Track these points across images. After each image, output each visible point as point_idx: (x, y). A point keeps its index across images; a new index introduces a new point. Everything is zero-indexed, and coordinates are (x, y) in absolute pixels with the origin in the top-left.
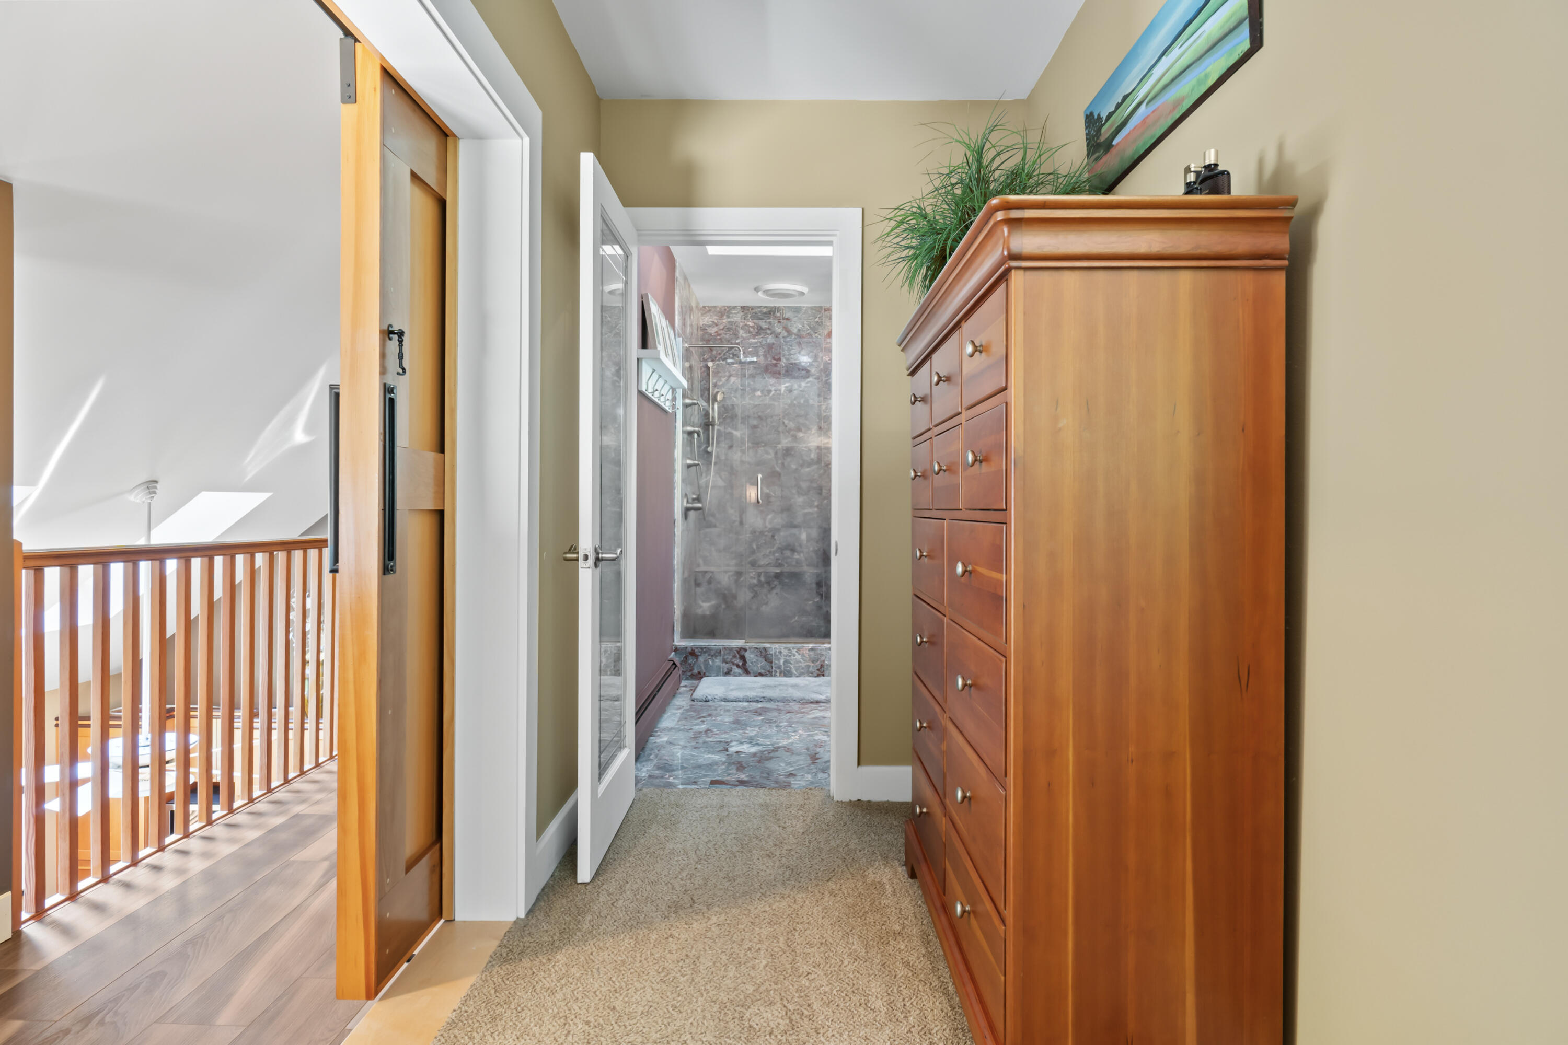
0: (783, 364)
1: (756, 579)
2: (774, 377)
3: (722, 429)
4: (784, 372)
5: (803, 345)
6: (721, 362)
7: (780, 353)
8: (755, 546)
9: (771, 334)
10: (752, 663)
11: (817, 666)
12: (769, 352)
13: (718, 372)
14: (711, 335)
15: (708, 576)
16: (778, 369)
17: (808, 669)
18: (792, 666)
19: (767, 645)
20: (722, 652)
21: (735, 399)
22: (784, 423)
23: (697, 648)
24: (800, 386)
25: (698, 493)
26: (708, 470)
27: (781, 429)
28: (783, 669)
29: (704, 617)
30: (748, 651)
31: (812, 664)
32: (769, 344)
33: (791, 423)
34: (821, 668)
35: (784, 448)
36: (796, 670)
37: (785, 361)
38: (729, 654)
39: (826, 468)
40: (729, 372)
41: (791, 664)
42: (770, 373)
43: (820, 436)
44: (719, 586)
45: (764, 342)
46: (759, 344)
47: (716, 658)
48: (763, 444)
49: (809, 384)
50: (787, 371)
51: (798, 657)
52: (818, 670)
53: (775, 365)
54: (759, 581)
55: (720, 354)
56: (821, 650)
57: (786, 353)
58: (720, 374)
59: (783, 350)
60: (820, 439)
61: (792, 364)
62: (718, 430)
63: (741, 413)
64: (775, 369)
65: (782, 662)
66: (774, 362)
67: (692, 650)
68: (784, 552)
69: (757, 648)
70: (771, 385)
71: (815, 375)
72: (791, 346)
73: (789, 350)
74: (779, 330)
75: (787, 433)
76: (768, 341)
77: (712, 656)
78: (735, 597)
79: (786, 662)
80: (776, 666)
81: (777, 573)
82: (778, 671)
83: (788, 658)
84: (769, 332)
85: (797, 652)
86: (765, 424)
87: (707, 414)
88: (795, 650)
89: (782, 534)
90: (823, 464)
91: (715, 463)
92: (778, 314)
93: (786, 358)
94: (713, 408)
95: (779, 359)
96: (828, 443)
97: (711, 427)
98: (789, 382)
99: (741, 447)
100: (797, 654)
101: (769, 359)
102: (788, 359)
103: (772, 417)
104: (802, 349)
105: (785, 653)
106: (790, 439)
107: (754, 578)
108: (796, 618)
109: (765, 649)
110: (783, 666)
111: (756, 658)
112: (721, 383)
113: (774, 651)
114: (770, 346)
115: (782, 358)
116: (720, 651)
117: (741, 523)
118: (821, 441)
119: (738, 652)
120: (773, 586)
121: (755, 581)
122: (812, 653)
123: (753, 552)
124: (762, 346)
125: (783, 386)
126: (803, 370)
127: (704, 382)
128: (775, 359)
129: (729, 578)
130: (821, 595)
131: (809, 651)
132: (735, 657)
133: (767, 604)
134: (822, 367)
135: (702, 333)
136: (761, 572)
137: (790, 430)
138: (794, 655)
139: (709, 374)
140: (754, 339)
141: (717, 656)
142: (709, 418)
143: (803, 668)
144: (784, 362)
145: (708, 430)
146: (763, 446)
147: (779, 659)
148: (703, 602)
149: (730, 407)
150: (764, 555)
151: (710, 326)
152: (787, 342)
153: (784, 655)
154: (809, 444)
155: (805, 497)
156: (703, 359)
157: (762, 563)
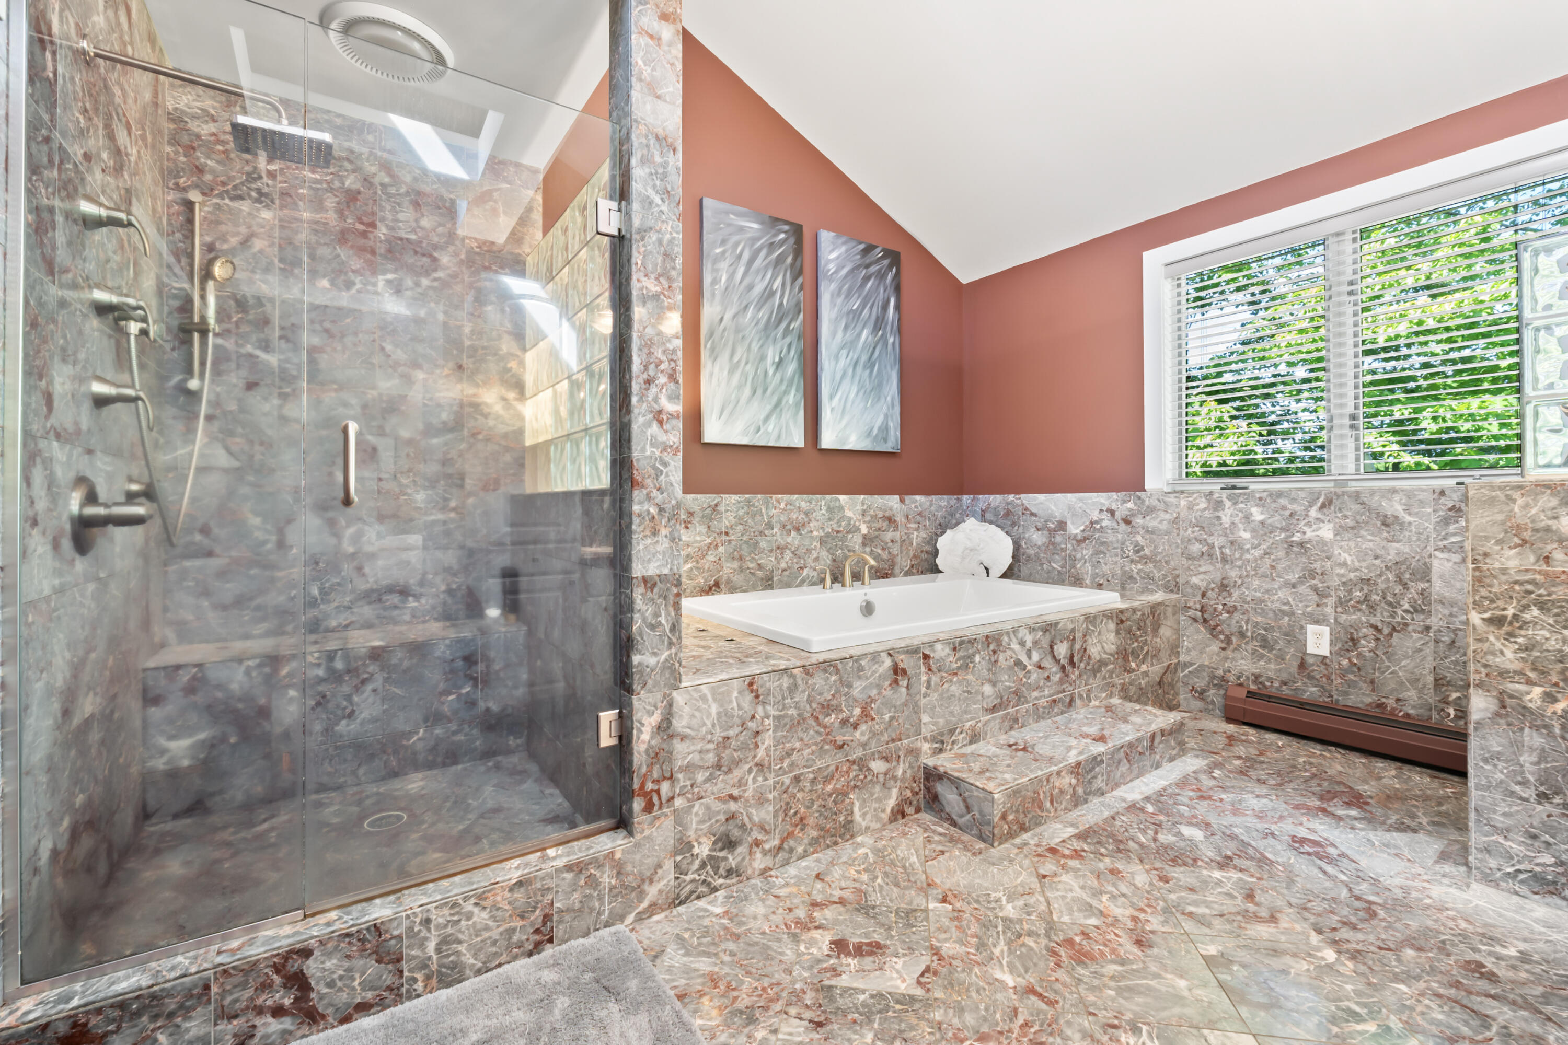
0: (383, 237)
1: (323, 667)
2: (360, 257)
3: (229, 344)
4: (382, 251)
5: (424, 209)
6: (227, 201)
7: (373, 214)
8: (315, 591)
9: (354, 171)
10: (331, 984)
11: (532, 924)
12: (348, 207)
13: (218, 222)
14: (198, 137)
15: (184, 677)
16: (371, 243)
17: (510, 938)
18: (462, 948)
19: (380, 911)
20: (214, 989)
21: (264, 286)
22: (383, 349)
23: (99, 1011)
24: (417, 284)
25: (146, 479)
26: (190, 431)
27: (376, 360)
28: (434, 967)
29: (173, 774)
30: (316, 953)
31: (519, 923)
32: (348, 191)
33: (399, 352)
34: (544, 923)
35: (385, 398)
36: (475, 956)
37: (384, 230)
38: (244, 985)
39: (472, 440)
40: (249, 227)
41: (460, 942)
42: (352, 247)
43: (460, 380)
44: (219, 695)
45: (337, 184)
46: (325, 186)
47: (187, 1018)
48: (335, 386)
49: (436, 284)
50: (390, 251)
51: (480, 917)
52: (537, 931)
53: (364, 234)
54: (331, 671)
55: (224, 184)
56: (543, 879)
57: (389, 216)
58: (223, 228)
59: (382, 209)
60: (459, 386)
61: (401, 239)
62: (216, 347)
63: (281, 317)
64: (362, 242)
65: (431, 946)
66: (361, 227)
67: (75, 1025)
68: (384, 598)
69: (348, 935)
70: (353, 271)
71: (448, 268)
72: (399, 204)
73: (394, 211)
74: (373, 169)
75: (390, 370)
76: (347, 183)
77: (171, 1015)
78: (264, 713)
79: (445, 941)
80: (413, 964)
81: (374, 648)
82: (419, 976)
83: (449, 930)
84: (348, 166)
85: (476, 904)
86: (339, 348)
87: (186, 306)
88: (473, 901)
89: (380, 563)
90: (466, 432)
91: (209, 418)
92: (370, 138)
93: (387, 226)
94: (203, 297)
95: (373, 225)
96: (474, 395)
97: (196, 336)
98: (395, 271)
99: (280, 388)
100: (476, 910)
101: (349, 221)
102: (392, 229)
103: (356, 334)
104: (423, 215)
105: (441, 920)
106: (396, 381)
107: (319, 665)
108: (422, 731)
109: (377, 929)
110: (435, 957)
111: (346, 964)
112: (225, 247)
113: (405, 923)
114: (352, 197)
115: (378, 224)
116: (207, 987)
117: (281, 544)
118: (462, 391)
119: (277, 969)
120: (365, 676)
121: (321, 672)
122: (519, 895)
123: (312, 603)
124: (331, 190)
125: (380, 277)
126: (424, 255)
127: (178, 235)
128: (362, 223)
129: (248, 672)
130: (475, 680)
131: (511, 890)
132: (266, 986)
133: (351, 715)
134: (463, 256)
135: (172, 126)
136: (335, 651)
137: (397, 364)
138: (469, 916)
139: (190, 221)
140: (313, 172)
141: (189, 1010)
142: (192, 317)
143: (494, 943)
144: (382, 231)
145: (190, 343)
146: (336, 390)
147: (422, 945)
148: (171, 738)
149: (251, 302)
150: (337, 607)
151: (194, 117)
152: (389, 196)
153: (438, 927)
154: (437, 395)
155: (430, 492)
156: (177, 184)
157: (334, 623)
